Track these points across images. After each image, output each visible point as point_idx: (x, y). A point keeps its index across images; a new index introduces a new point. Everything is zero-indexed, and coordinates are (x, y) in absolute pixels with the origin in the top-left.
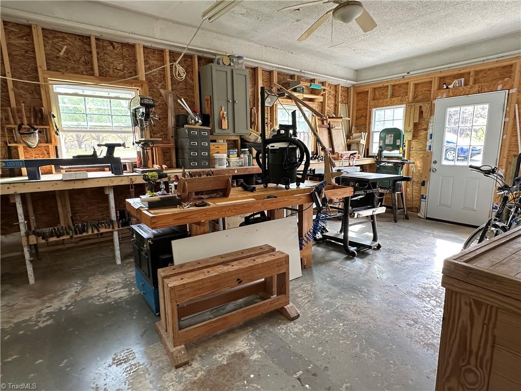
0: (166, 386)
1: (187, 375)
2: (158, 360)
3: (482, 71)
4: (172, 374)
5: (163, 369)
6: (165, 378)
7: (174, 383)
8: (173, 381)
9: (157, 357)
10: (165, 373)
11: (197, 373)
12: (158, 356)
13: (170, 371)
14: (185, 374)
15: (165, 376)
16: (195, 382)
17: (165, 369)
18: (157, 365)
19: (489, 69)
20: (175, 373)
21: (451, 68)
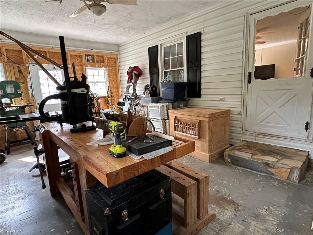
0: (228, 217)
1: (217, 211)
2: (213, 228)
3: (51, 52)
4: (220, 217)
5: (219, 222)
6: (224, 219)
7: (225, 214)
8: (224, 215)
9: (212, 229)
10: (221, 220)
11: (213, 207)
12: (210, 230)
13: (218, 219)
14: (217, 212)
15: (222, 219)
16: (219, 207)
17: (218, 221)
18: (218, 227)
19: (54, 52)
20: (218, 216)
21: (34, 46)
